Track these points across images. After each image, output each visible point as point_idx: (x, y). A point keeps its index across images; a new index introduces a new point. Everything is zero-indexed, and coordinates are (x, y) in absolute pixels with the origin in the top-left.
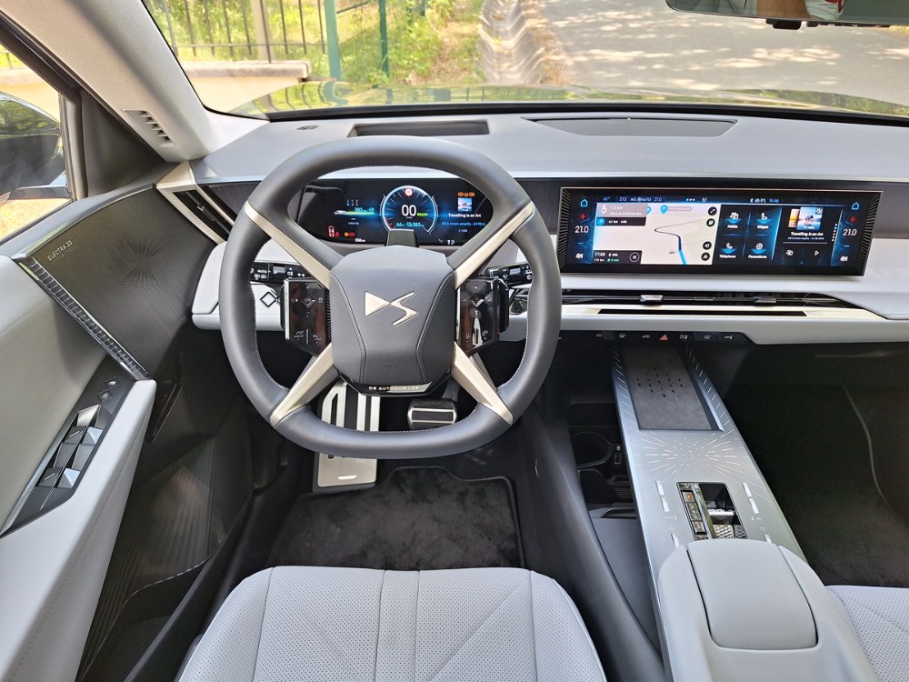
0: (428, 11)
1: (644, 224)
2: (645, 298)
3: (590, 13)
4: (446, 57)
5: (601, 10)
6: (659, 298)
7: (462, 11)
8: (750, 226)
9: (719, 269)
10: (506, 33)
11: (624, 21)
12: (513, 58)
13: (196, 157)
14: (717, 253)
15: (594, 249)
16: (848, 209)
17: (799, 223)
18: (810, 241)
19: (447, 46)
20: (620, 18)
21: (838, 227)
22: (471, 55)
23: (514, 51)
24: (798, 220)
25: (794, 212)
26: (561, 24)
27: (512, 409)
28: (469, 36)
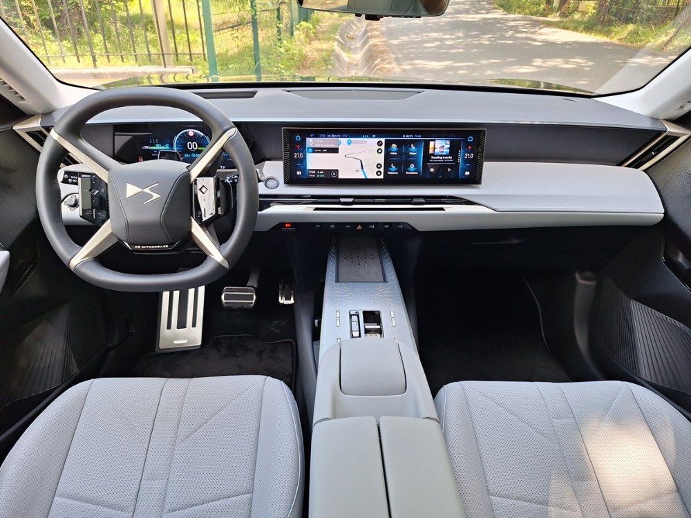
0: (296, 33)
1: (338, 152)
2: (342, 200)
3: (417, 34)
4: (308, 65)
5: (425, 32)
6: (351, 200)
7: (324, 32)
8: (405, 153)
9: (388, 181)
10: (356, 49)
11: (441, 40)
12: (359, 67)
13: (47, 112)
14: (386, 170)
15: (308, 168)
16: (466, 141)
17: (436, 150)
18: (444, 162)
19: (309, 58)
20: (439, 37)
21: (461, 152)
22: (327, 64)
23: (360, 62)
24: (435, 148)
25: (432, 144)
26: (395, 42)
27: (227, 258)
28: (326, 51)
